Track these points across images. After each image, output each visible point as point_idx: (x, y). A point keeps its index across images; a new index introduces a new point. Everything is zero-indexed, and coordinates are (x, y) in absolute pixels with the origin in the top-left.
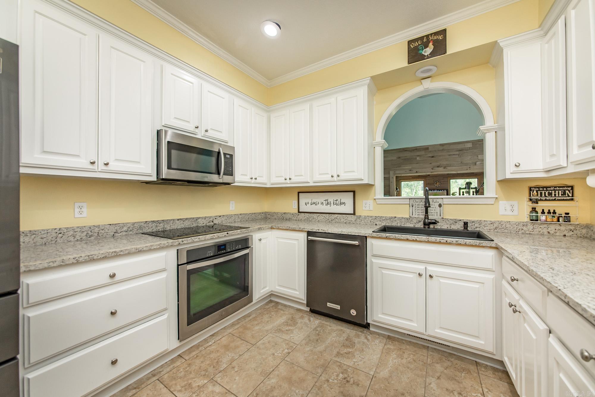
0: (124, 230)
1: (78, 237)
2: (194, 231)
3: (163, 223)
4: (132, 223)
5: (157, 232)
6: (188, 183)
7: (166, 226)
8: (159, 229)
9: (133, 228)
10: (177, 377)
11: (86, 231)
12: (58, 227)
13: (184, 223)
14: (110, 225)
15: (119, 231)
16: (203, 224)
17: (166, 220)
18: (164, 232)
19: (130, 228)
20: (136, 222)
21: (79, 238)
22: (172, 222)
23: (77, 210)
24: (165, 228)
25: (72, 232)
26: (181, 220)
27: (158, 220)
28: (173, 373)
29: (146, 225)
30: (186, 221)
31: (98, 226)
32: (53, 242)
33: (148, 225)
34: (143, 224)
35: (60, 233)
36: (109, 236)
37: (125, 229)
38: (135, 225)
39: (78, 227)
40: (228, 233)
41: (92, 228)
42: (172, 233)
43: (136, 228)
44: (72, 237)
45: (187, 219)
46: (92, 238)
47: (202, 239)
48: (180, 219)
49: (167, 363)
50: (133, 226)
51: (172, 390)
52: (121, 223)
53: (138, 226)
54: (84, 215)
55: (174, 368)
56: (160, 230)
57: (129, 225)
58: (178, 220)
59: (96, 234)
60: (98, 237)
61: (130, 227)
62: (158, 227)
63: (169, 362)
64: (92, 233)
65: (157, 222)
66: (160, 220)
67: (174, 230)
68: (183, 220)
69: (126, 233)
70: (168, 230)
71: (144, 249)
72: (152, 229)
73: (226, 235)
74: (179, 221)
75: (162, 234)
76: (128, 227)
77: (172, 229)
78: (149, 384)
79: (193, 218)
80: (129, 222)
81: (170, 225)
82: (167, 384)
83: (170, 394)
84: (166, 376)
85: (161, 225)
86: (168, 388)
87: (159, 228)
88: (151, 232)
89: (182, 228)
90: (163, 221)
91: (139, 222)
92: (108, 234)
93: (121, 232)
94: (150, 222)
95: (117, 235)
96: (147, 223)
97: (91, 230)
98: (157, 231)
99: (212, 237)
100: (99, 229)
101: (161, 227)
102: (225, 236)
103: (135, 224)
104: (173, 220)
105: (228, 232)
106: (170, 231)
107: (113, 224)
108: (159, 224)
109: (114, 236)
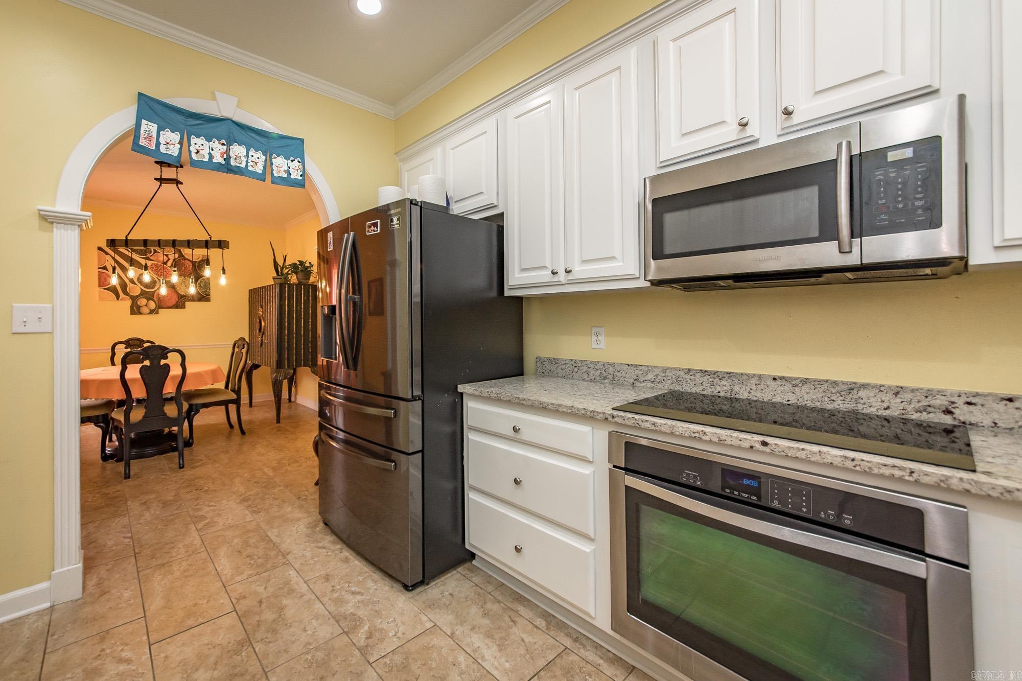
0: (649, 378)
1: (592, 375)
2: (840, 425)
3: (729, 381)
4: (662, 367)
5: (713, 396)
6: (735, 282)
7: (737, 388)
8: (719, 392)
9: (665, 378)
10: (572, 676)
11: (599, 369)
12: (574, 358)
13: (798, 393)
14: (629, 365)
15: (641, 378)
16: (885, 409)
17: (737, 374)
18: (732, 403)
19: (659, 377)
20: (669, 368)
21: (593, 378)
22: (754, 381)
23: (594, 338)
24: (734, 393)
25: (586, 368)
26: (784, 382)
27: (717, 372)
28: (580, 668)
29: (688, 377)
30: (805, 388)
31: (613, 365)
32: (571, 376)
33: (692, 377)
34: (682, 373)
35: (576, 367)
36: (627, 383)
37: (650, 376)
38: (668, 373)
39: (591, 362)
40: (765, 444)
41: (606, 367)
42: (754, 410)
43: (668, 378)
44: (586, 374)
45: (805, 381)
46: (606, 381)
47: (663, 429)
48: (782, 378)
49: (609, 653)
50: (664, 375)
51: (542, 673)
52: (644, 366)
53: (674, 377)
54: (602, 345)
55: (597, 667)
56: (722, 394)
57: (657, 371)
58: (775, 379)
59: (611, 377)
60: (614, 382)
61: (658, 375)
62: (717, 387)
63: (611, 655)
64: (607, 374)
65: (714, 374)
66: (721, 372)
67: (762, 402)
68: (794, 382)
69: (653, 385)
70: (743, 400)
71: (550, 407)
72: (702, 388)
73: (758, 446)
74: (778, 382)
75: (725, 405)
76: (655, 374)
77: (755, 399)
78: (556, 640)
79: (835, 383)
80: (658, 365)
81: (748, 388)
82: (555, 663)
83: (532, 672)
84: (573, 657)
85: (724, 383)
86: (546, 668)
87: (719, 389)
88: (700, 394)
89: (788, 405)
90: (729, 375)
91: (674, 368)
92: (626, 380)
93: (643, 381)
94: (697, 371)
95: (637, 384)
96: (691, 373)
97: (604, 369)
98: (714, 394)
99: (697, 435)
100: (614, 370)
101: (725, 388)
102: (752, 447)
103: (668, 371)
104: (757, 378)
105: (768, 440)
106: (750, 404)
107: (632, 365)
108: (717, 379)
109: (635, 385)
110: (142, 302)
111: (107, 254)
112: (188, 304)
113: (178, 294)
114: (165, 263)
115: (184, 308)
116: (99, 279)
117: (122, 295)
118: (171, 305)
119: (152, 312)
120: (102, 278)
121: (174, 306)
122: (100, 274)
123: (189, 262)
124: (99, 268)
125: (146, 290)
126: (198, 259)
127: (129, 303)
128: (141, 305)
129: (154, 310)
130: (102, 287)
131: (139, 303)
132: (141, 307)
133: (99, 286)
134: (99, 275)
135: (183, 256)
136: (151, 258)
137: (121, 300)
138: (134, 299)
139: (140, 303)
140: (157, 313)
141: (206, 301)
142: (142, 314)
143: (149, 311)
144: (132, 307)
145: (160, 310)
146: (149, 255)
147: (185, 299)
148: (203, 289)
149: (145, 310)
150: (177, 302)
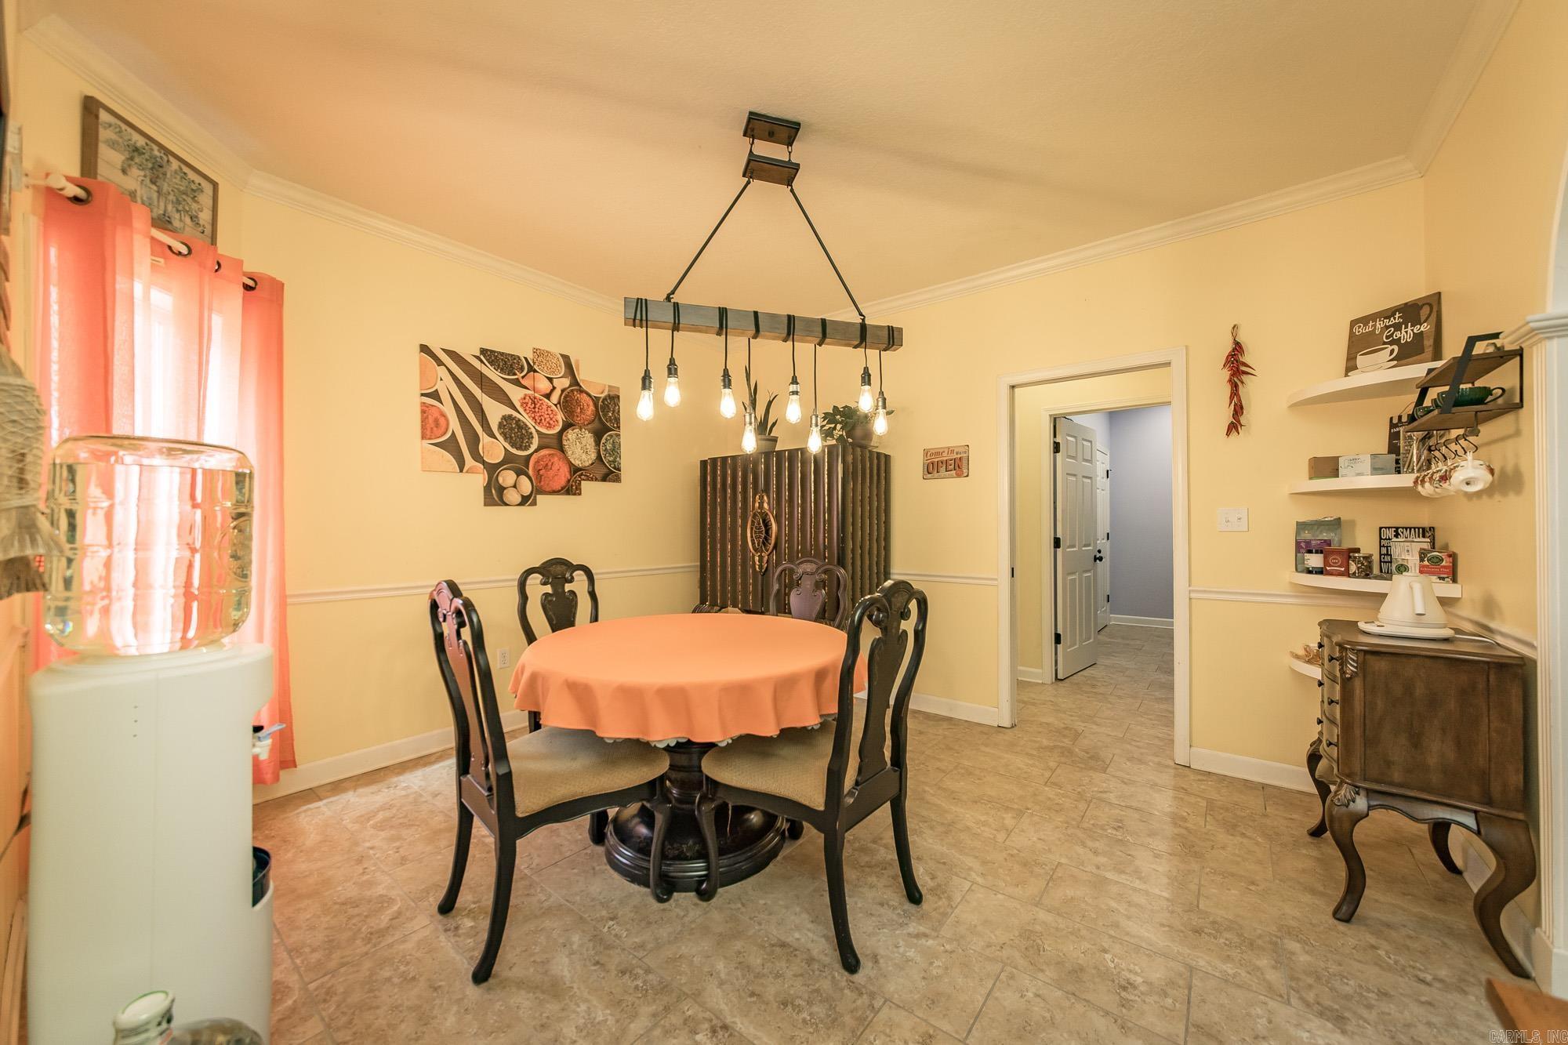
110: (507, 477)
111: (440, 363)
112: (585, 485)
113: (570, 464)
114: (548, 396)
115: (580, 494)
116: (424, 420)
117: (469, 461)
118: (558, 487)
119: (525, 500)
120: (431, 420)
121: (562, 489)
122: (425, 410)
123: (588, 398)
124: (422, 395)
125: (514, 451)
126: (602, 393)
127: (480, 479)
128: (505, 486)
129: (529, 497)
130: (430, 439)
131: (501, 480)
132: (505, 488)
133: (423, 437)
134: (423, 412)
135: (578, 384)
136: (523, 382)
137: (467, 472)
138: (492, 469)
139: (504, 480)
140: (534, 503)
141: (614, 481)
142: (507, 505)
143: (519, 500)
144: (487, 489)
145: (538, 496)
146: (519, 375)
147: (582, 474)
148: (610, 455)
149: (512, 496)
150: (569, 481)
